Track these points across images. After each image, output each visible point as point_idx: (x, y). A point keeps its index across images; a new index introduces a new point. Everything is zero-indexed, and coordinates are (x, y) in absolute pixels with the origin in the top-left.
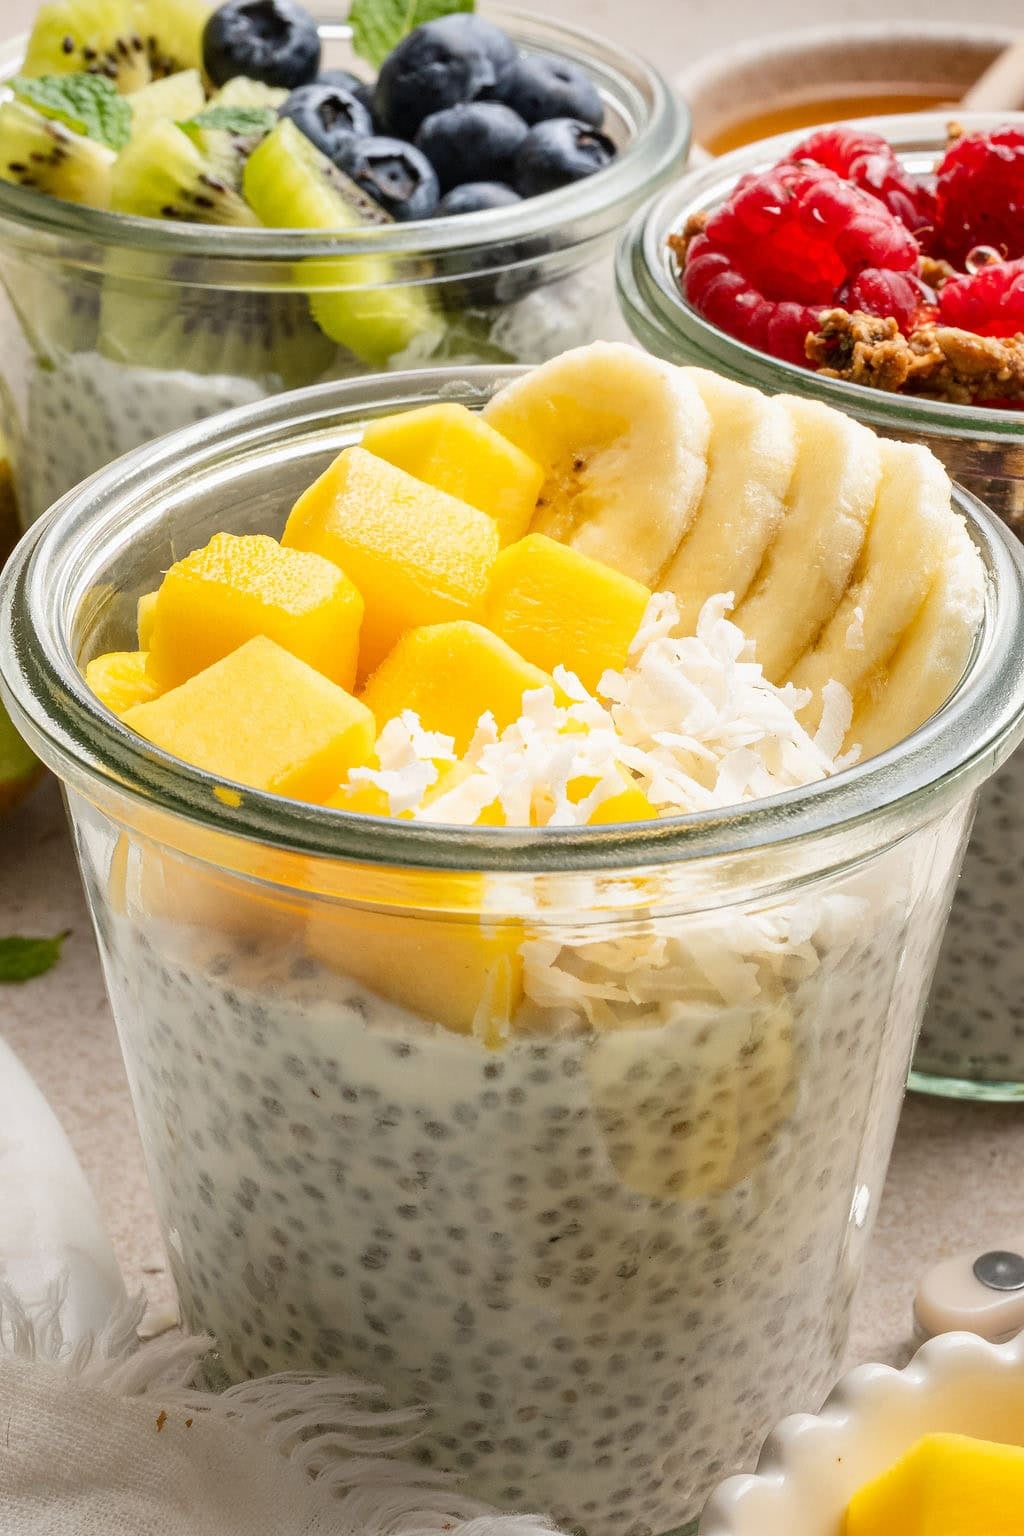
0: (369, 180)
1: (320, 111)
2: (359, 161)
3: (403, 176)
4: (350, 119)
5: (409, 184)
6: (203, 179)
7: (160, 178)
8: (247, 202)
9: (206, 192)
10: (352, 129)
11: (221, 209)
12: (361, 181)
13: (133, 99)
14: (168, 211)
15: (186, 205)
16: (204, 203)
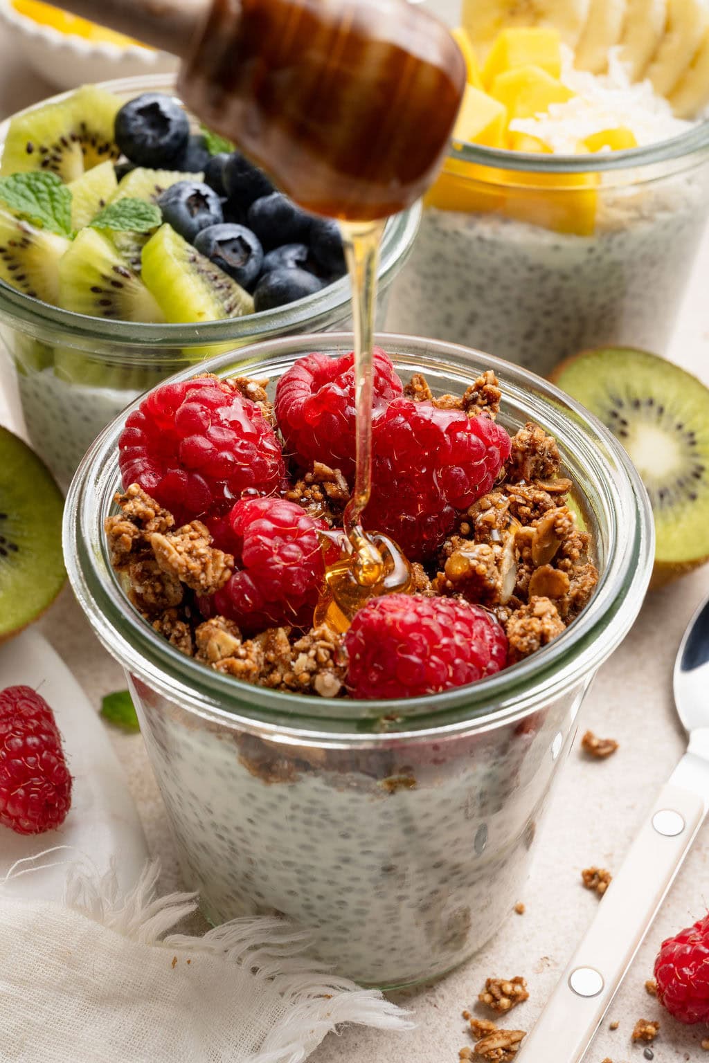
0: (219, 257)
1: (188, 205)
2: (213, 243)
3: (241, 250)
4: (207, 206)
5: (244, 256)
6: (116, 269)
7: (89, 269)
8: (144, 284)
9: (119, 278)
10: (209, 213)
11: (128, 288)
12: (214, 258)
13: (71, 187)
14: (95, 290)
15: (106, 286)
16: (117, 284)
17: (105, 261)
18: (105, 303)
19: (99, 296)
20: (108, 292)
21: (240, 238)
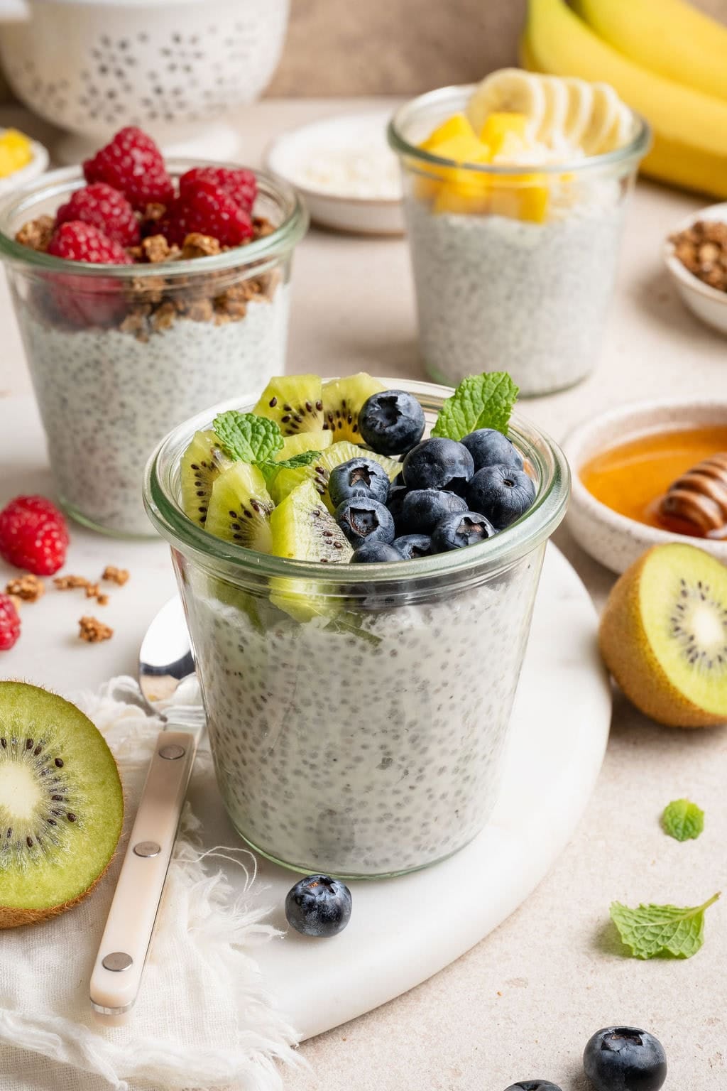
6: (252, 501)
9: (252, 509)
11: (255, 520)
14: (233, 514)
15: (241, 514)
16: (247, 513)
17: (246, 492)
18: (236, 527)
19: (235, 521)
20: (242, 519)
21: (373, 512)
